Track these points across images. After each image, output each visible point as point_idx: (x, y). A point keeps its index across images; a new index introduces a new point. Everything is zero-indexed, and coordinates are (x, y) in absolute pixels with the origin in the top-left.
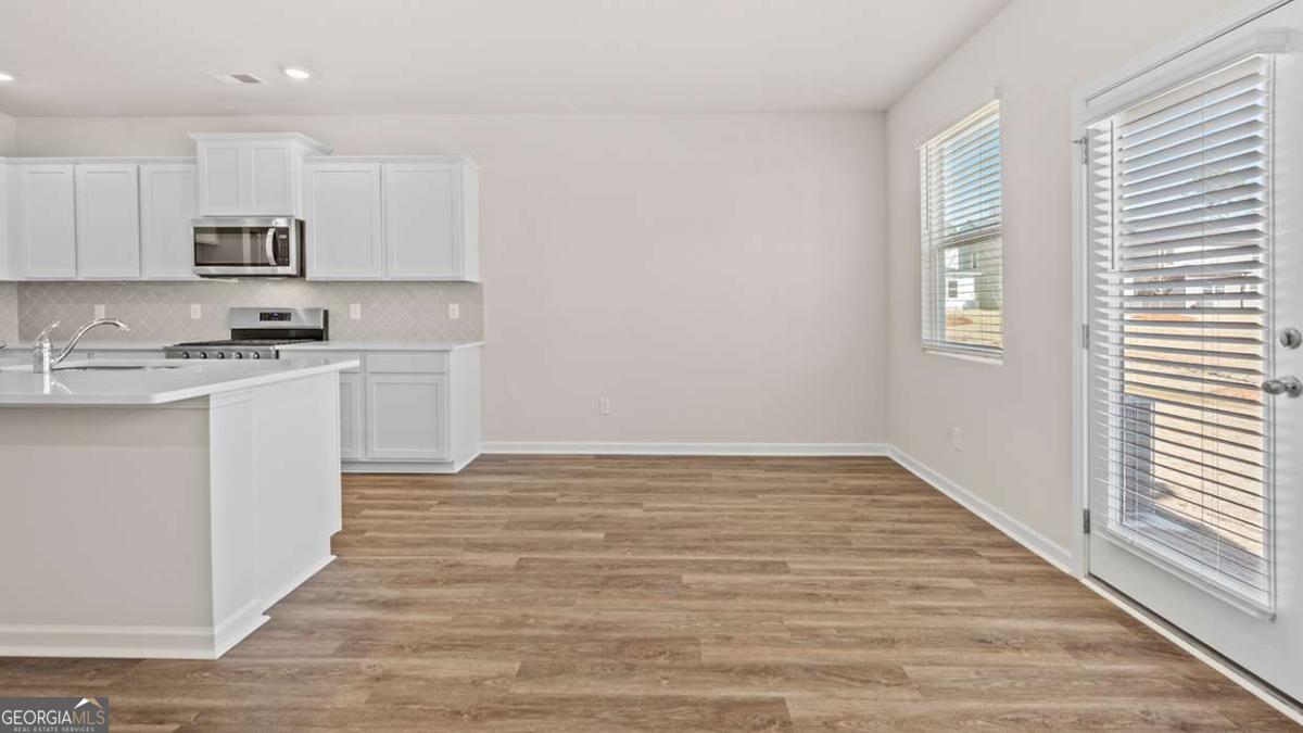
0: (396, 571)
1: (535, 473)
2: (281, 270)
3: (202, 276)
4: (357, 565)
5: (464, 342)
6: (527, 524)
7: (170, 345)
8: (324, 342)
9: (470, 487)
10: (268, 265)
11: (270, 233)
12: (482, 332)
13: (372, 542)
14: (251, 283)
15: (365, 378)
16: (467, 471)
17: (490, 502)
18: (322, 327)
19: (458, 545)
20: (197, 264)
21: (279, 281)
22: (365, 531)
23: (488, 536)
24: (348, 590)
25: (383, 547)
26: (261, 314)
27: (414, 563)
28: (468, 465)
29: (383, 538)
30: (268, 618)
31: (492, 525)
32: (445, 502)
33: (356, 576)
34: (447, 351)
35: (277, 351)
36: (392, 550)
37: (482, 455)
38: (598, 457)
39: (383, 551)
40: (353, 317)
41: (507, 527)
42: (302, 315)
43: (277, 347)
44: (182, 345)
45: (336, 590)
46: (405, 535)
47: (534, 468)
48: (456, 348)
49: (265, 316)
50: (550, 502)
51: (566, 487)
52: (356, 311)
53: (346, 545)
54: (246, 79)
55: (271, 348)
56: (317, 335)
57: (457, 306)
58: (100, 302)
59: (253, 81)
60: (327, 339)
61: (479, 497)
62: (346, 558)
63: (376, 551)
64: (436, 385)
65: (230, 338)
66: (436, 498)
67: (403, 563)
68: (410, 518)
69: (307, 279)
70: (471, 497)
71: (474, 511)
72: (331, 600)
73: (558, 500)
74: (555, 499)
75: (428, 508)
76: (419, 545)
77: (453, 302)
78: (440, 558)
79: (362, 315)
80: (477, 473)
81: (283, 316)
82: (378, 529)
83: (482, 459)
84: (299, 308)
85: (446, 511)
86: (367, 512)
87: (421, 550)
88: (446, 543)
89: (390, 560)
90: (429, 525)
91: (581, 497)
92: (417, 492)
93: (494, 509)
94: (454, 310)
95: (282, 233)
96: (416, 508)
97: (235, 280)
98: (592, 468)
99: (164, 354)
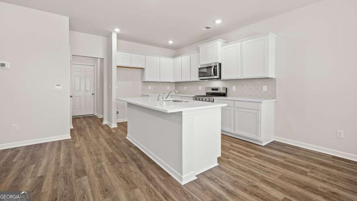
0: (235, 179)
1: (297, 156)
2: (216, 77)
3: (200, 79)
4: (224, 170)
5: (268, 99)
6: (291, 180)
7: (193, 96)
8: (226, 97)
9: (267, 153)
10: (212, 76)
11: (213, 67)
12: (275, 96)
13: (229, 163)
14: (210, 81)
15: (234, 108)
16: (267, 146)
17: (275, 163)
18: (225, 93)
19: (258, 177)
20: (199, 77)
21: (215, 80)
22: (229, 158)
23: (272, 179)
24: (219, 178)
25: (233, 166)
26: (212, 89)
27: (241, 178)
28: (268, 144)
29: (234, 163)
30: (196, 178)
31: (274, 174)
32: (257, 156)
33: (222, 174)
34: (261, 102)
35: (213, 99)
36: (235, 169)
37: (274, 141)
38: (334, 157)
39: (232, 168)
40: (233, 90)
41: (280, 178)
42: (221, 89)
43: (213, 98)
44: (196, 96)
45: (215, 177)
46: (241, 165)
47: (297, 153)
48: (264, 101)
49: (213, 89)
50: (304, 173)
51: (314, 168)
52: (234, 88)
53: (223, 161)
54: (208, 28)
55: (212, 98)
56: (224, 95)
57: (266, 87)
58: (185, 86)
59: (209, 28)
60: (227, 96)
61: (270, 158)
62: (222, 166)
63: (230, 167)
64: (257, 114)
65: (206, 95)
66: (253, 153)
67: (238, 176)
68: (244, 158)
69: (221, 79)
70: (268, 158)
71: (267, 164)
72: (213, 180)
73: (308, 173)
74: (307, 173)
75: (250, 157)
76: (244, 171)
77: (264, 85)
78: (250, 180)
79: (236, 90)
80: (271, 148)
81: (217, 89)
82: (233, 159)
83: (274, 143)
84: (221, 87)
85: (256, 160)
86: (231, 151)
87: (245, 173)
88: (253, 174)
89: (233, 173)
90: (250, 164)
91: (323, 177)
92: (248, 149)
93: (276, 166)
94: (265, 88)
95: (215, 67)
96: (246, 155)
97: (207, 80)
98: (331, 162)
99: (192, 98)
